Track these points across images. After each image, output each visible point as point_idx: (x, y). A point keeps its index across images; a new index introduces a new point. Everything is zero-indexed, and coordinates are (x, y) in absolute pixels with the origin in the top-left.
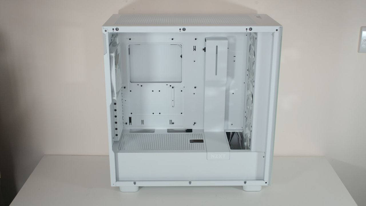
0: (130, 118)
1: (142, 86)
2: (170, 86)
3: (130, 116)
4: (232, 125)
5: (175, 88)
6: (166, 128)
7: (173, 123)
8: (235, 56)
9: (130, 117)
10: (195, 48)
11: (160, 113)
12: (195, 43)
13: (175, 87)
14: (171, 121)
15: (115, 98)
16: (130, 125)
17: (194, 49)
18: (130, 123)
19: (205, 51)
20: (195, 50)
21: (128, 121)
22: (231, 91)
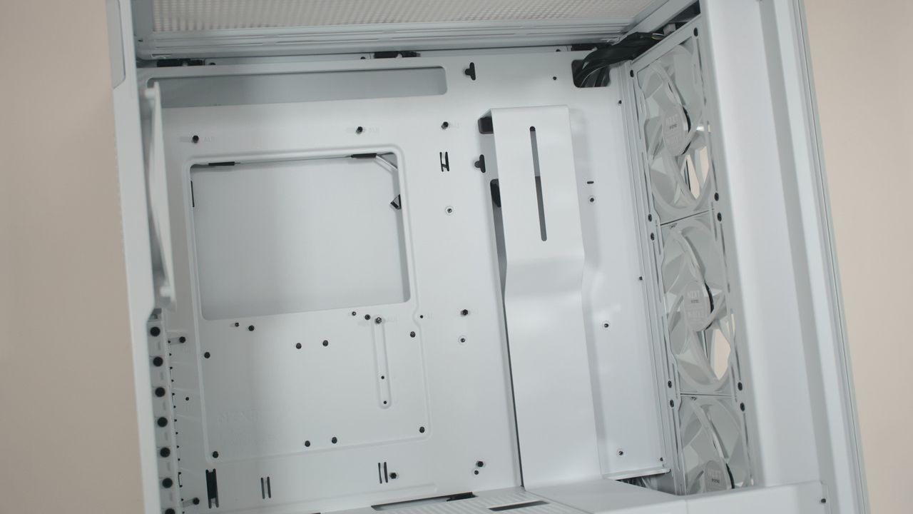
0: (211, 478)
1: (251, 328)
2: (368, 317)
3: (211, 464)
4: (621, 453)
5: (386, 324)
6: (367, 503)
7: (394, 476)
8: (592, 182)
9: (211, 470)
10: (444, 162)
11: (334, 440)
12: (445, 141)
13: (385, 320)
14: (382, 470)
15: (169, 290)
16: (214, 506)
17: (442, 165)
18: (213, 500)
19: (483, 170)
20: (445, 169)
21: (203, 493)
22: (600, 318)
